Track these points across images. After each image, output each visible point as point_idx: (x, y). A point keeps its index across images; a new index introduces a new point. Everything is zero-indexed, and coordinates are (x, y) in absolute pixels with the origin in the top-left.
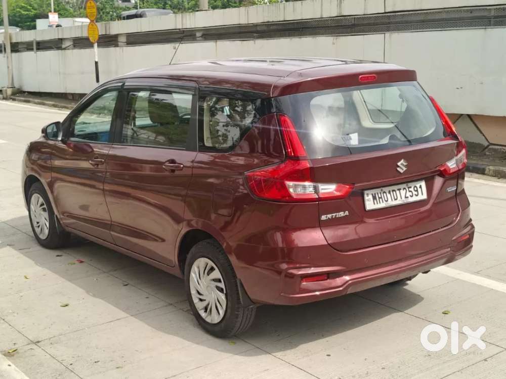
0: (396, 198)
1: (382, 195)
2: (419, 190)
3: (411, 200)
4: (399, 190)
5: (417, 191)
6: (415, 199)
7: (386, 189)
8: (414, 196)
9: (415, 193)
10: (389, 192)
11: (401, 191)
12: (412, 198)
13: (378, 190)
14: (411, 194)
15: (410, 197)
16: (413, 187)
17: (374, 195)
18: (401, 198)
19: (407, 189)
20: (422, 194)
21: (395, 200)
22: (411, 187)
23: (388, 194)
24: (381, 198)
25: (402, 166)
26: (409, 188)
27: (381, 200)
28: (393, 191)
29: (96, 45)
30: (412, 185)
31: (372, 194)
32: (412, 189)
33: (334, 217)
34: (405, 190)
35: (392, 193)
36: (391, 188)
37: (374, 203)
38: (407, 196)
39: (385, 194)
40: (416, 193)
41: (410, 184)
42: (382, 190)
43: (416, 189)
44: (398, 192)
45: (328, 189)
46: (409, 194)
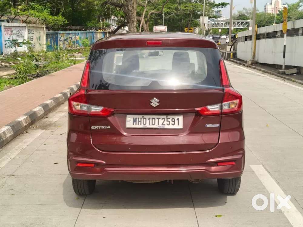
0: (153, 123)
1: (142, 120)
2: (176, 122)
3: (167, 127)
4: (158, 119)
5: (174, 122)
6: (171, 127)
7: (147, 117)
8: (171, 124)
9: (171, 122)
10: (149, 119)
11: (160, 120)
12: (169, 126)
13: (140, 116)
14: (168, 123)
15: (166, 125)
16: (171, 119)
17: (135, 119)
18: (158, 124)
19: (166, 119)
20: (178, 125)
21: (152, 125)
22: (169, 118)
23: (147, 120)
24: (141, 121)
25: (155, 102)
26: (167, 119)
27: (140, 123)
28: (153, 119)
29: (285, 35)
30: (171, 117)
31: (134, 118)
32: (170, 120)
33: (100, 128)
34: (163, 120)
35: (151, 120)
36: (151, 117)
37: (133, 124)
38: (164, 124)
39: (145, 120)
40: (173, 123)
41: (169, 117)
42: (143, 117)
43: (173, 120)
44: (157, 120)
45: (97, 109)
46: (166, 123)
